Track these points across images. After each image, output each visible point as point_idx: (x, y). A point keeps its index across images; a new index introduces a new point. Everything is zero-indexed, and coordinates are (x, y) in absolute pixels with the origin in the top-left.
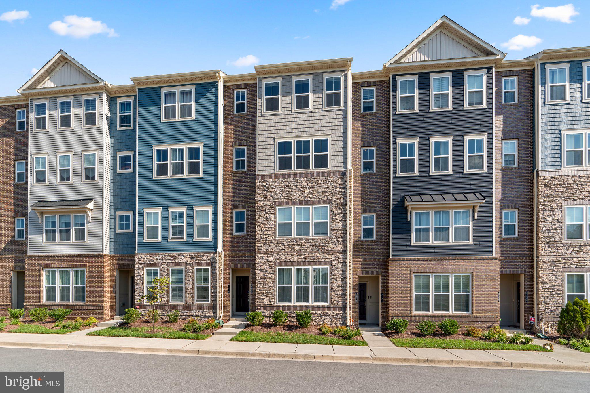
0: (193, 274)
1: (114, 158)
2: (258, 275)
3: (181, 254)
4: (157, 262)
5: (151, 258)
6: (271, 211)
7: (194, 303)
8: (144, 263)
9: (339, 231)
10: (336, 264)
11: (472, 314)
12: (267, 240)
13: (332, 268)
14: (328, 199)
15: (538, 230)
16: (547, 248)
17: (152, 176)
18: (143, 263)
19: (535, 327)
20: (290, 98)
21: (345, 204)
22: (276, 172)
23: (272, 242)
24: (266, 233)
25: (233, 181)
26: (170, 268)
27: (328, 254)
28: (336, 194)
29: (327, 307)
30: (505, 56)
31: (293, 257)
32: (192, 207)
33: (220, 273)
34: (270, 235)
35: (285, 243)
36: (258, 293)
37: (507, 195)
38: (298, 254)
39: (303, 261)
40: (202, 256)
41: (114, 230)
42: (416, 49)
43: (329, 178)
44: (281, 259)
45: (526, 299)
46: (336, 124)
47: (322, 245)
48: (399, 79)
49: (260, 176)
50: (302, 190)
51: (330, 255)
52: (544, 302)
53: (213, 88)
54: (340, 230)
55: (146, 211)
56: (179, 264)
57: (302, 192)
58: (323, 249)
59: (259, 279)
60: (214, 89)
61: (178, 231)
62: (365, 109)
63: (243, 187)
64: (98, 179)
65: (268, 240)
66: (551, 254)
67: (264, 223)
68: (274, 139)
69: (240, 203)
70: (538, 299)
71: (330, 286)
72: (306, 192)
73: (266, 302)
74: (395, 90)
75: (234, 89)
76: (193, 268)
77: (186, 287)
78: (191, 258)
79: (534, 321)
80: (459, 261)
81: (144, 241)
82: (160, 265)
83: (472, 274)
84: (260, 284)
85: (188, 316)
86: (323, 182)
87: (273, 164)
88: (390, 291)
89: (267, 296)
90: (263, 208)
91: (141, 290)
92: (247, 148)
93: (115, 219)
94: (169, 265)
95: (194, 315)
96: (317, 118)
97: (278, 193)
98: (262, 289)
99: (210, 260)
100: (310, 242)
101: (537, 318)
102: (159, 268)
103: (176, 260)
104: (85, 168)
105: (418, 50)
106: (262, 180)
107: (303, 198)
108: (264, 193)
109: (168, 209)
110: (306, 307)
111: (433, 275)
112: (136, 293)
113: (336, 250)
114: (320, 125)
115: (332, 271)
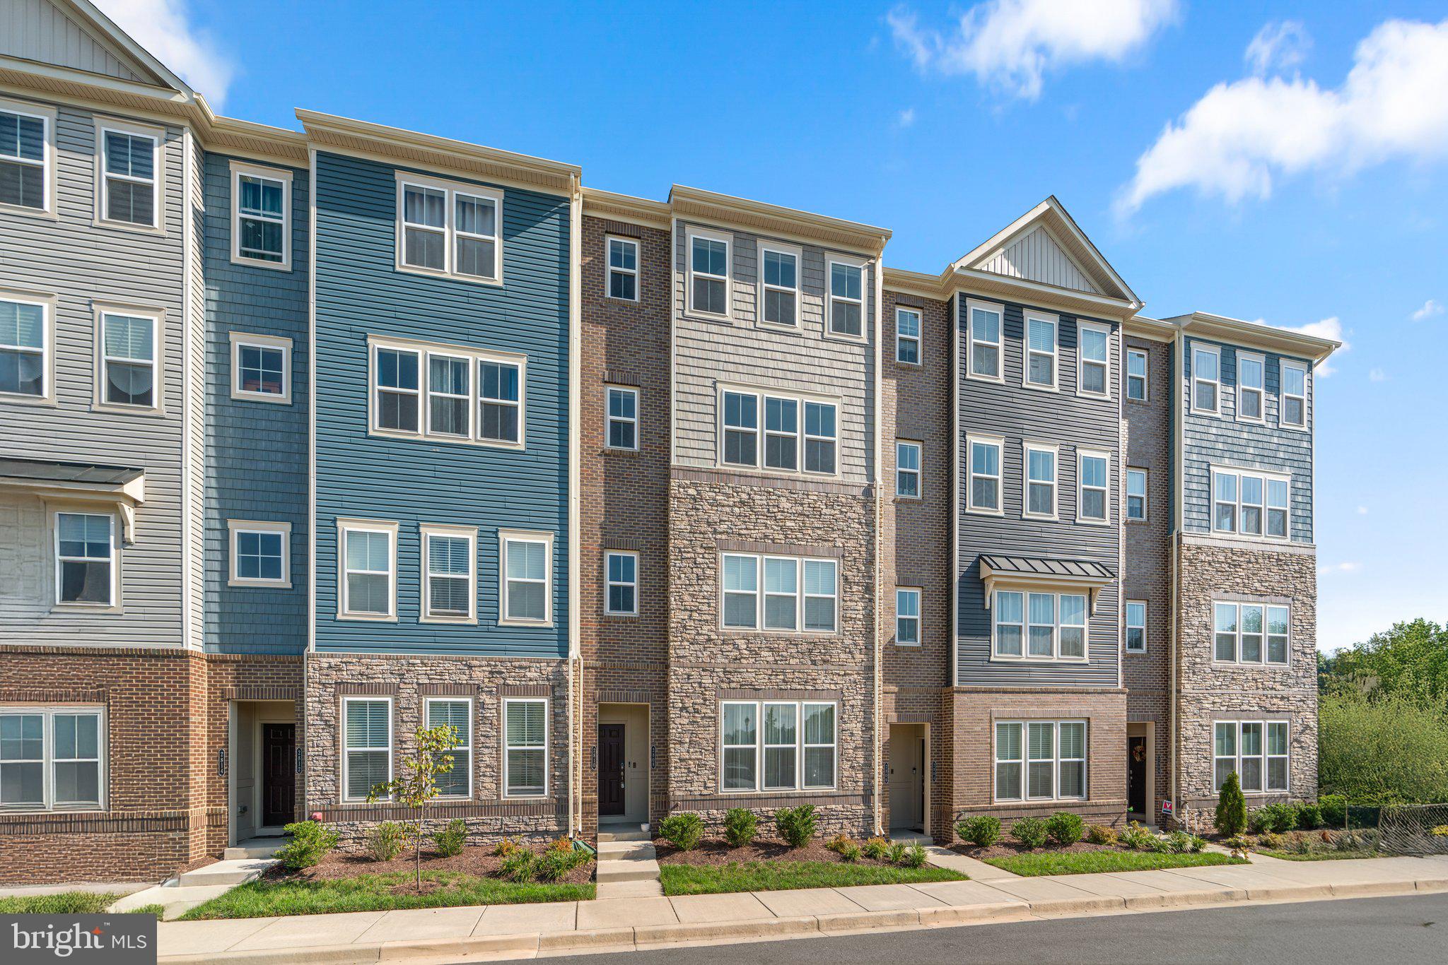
0: (499, 716)
1: (220, 349)
2: (678, 721)
3: (461, 662)
4: (382, 681)
5: (363, 669)
6: (707, 561)
7: (502, 799)
8: (340, 683)
9: (859, 622)
10: (851, 698)
11: (1089, 800)
12: (698, 634)
13: (844, 705)
14: (835, 546)
15: (1179, 642)
16: (1191, 675)
17: (367, 425)
18: (336, 683)
19: (1173, 820)
20: (751, 290)
21: (870, 562)
22: (718, 466)
23: (709, 640)
24: (695, 615)
25: (606, 473)
26: (426, 700)
27: (836, 674)
28: (851, 537)
29: (833, 797)
30: (1141, 307)
31: (760, 677)
32: (494, 529)
33: (575, 716)
34: (707, 621)
35: (742, 644)
36: (676, 768)
37: (1133, 573)
38: (770, 672)
39: (781, 689)
40: (526, 668)
41: (221, 577)
42: (1001, 250)
43: (838, 497)
44: (733, 682)
45: (1157, 769)
46: (852, 375)
47: (823, 651)
48: (972, 305)
49: (679, 469)
50: (780, 519)
51: (839, 675)
52: (1188, 773)
53: (555, 213)
54: (859, 620)
55: (346, 526)
56: (456, 688)
57: (781, 524)
58: (825, 661)
59: (679, 730)
60: (557, 216)
61: (451, 595)
62: (903, 355)
63: (631, 492)
64: (163, 407)
65: (701, 634)
66: (1197, 686)
67: (691, 589)
68: (715, 383)
69: (623, 533)
70: (1178, 769)
71: (838, 748)
72: (789, 524)
73: (697, 788)
74: (963, 327)
75: (607, 232)
76: (499, 699)
77: (477, 754)
78: (491, 672)
79: (1171, 807)
80: (1070, 696)
81: (339, 617)
82: (395, 690)
83: (1089, 722)
84: (681, 743)
85: (482, 834)
86: (826, 505)
87: (711, 446)
88: (955, 756)
89: (699, 773)
90: (689, 552)
91: (331, 764)
92: (641, 394)
93: (225, 541)
94: (424, 689)
95: (502, 831)
96: (813, 353)
97: (724, 519)
98: (687, 757)
99: (548, 680)
100: (797, 645)
101: (1177, 802)
102: (389, 699)
103: (447, 677)
104: (109, 363)
105: (1004, 253)
106: (686, 482)
107: (781, 536)
108: (692, 515)
109: (418, 527)
110: (788, 798)
111: (1028, 723)
112: (312, 773)
113: (851, 664)
114: (818, 370)
115: (844, 713)
